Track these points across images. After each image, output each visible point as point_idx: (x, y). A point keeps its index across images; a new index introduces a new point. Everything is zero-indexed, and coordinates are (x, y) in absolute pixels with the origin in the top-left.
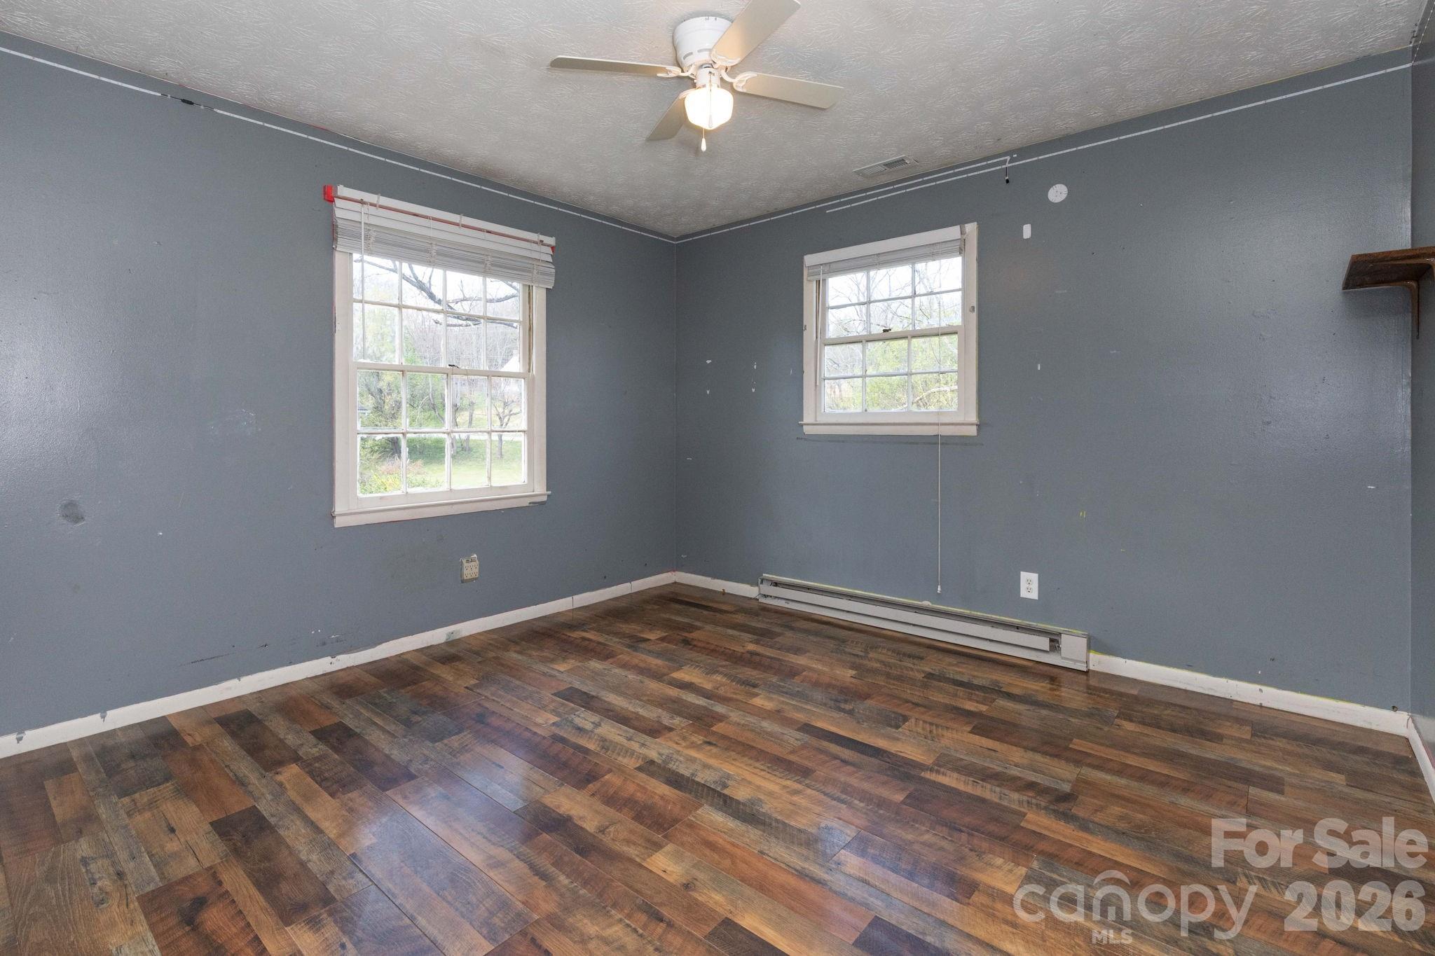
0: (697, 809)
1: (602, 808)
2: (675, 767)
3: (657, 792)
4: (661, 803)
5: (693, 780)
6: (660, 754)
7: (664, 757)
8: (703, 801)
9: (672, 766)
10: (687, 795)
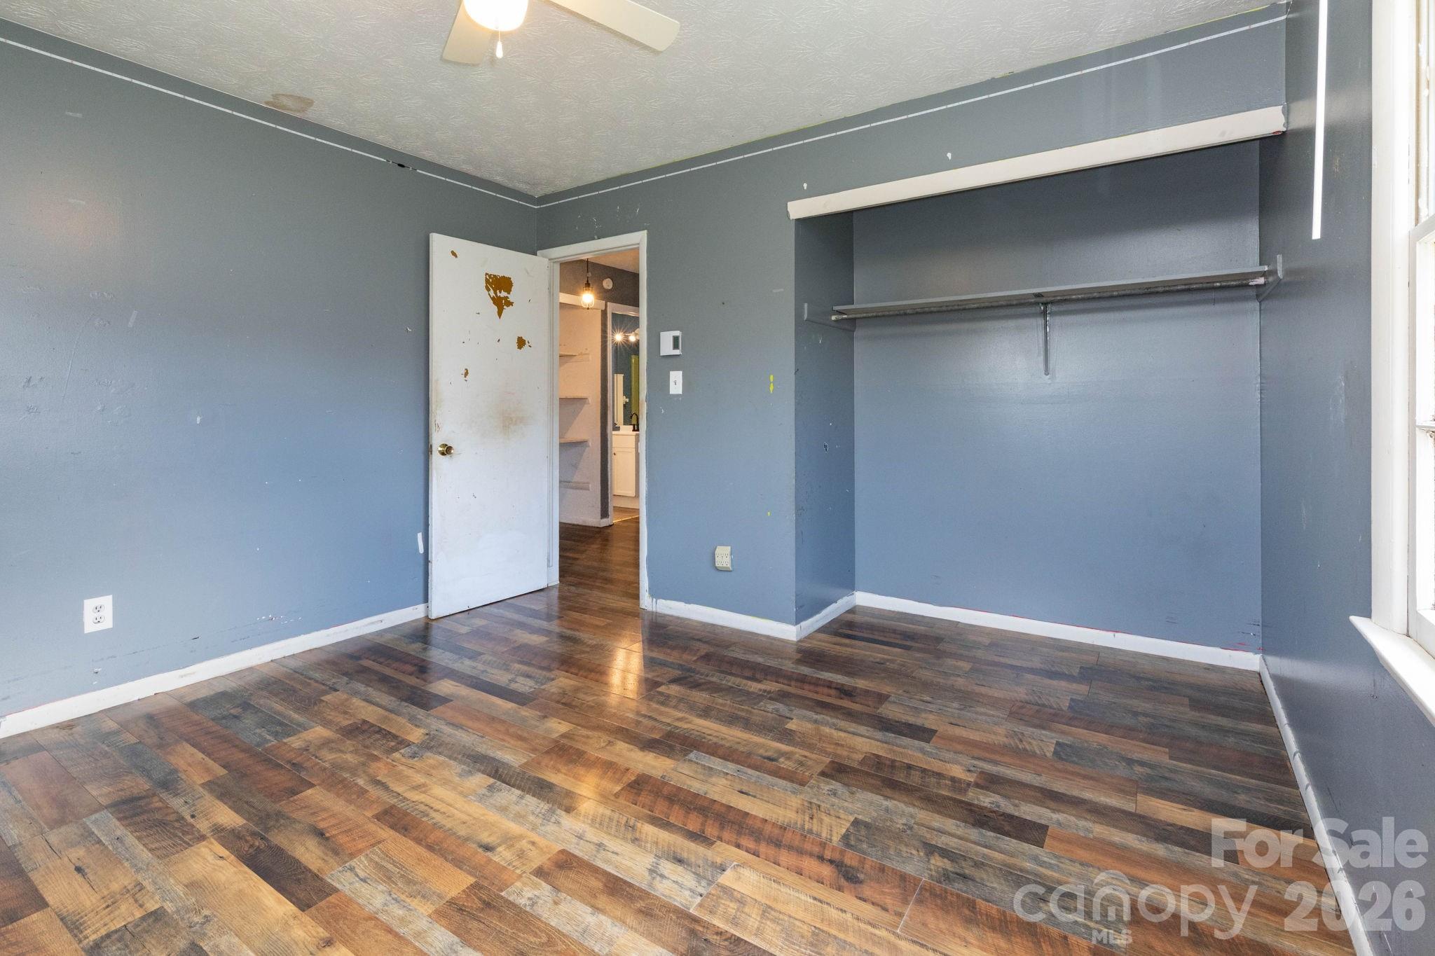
0: (526, 764)
1: (615, 760)
2: (542, 805)
3: (564, 776)
4: (560, 766)
5: (523, 790)
6: (559, 823)
7: (553, 820)
8: (518, 770)
9: (544, 806)
10: (533, 774)
